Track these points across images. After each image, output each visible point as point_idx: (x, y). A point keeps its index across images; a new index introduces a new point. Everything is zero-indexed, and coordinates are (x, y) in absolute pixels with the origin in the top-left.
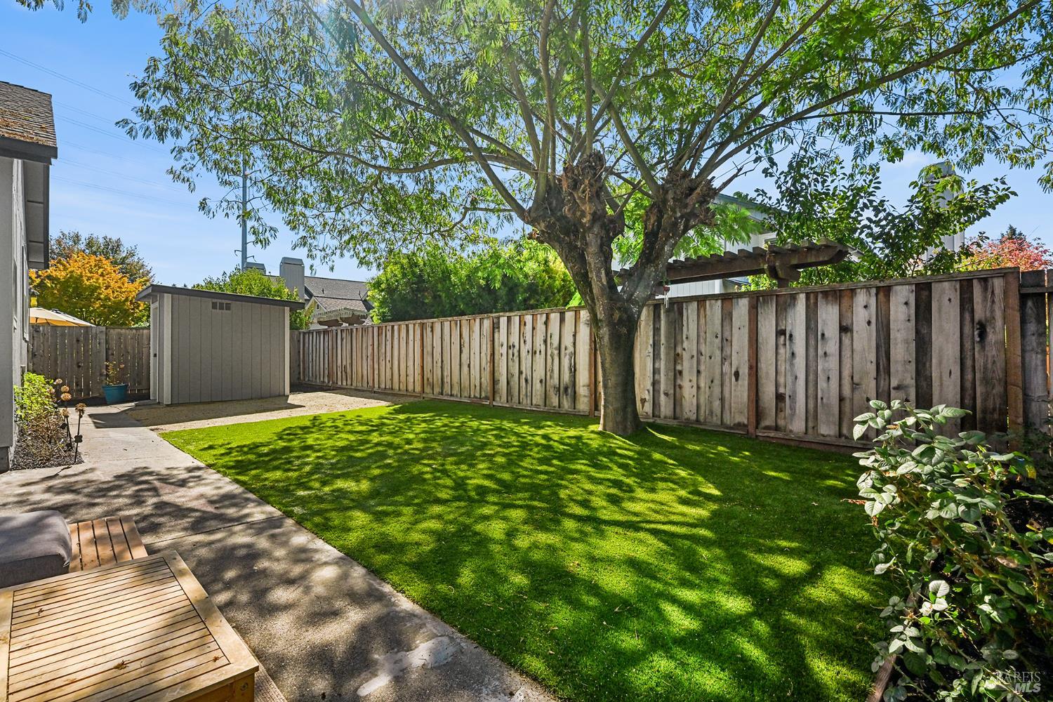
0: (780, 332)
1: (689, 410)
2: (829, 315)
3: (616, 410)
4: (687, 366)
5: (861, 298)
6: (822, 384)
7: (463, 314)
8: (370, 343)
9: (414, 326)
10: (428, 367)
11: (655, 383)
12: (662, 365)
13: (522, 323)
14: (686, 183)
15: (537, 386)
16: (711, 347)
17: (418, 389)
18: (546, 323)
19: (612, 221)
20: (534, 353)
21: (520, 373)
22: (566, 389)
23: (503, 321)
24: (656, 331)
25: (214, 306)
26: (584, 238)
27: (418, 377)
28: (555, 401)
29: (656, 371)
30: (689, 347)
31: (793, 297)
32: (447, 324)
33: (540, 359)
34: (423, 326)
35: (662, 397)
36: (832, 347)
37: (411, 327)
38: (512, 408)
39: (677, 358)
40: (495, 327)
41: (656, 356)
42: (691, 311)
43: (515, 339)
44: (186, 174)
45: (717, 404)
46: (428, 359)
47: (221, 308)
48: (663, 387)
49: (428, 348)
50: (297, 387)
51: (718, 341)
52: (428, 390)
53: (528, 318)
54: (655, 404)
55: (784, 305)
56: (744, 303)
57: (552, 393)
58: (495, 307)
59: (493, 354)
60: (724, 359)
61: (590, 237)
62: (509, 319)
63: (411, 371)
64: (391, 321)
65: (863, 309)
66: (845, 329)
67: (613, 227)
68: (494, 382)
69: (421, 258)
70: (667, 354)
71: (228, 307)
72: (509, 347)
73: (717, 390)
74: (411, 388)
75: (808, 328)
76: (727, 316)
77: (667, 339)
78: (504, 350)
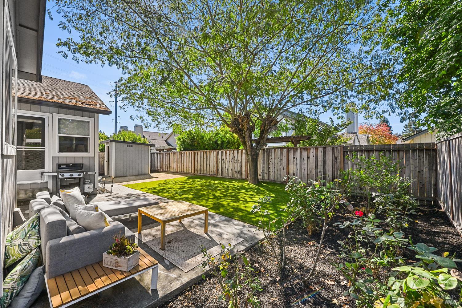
0: (294, 158)
1: (272, 177)
2: (305, 154)
3: (253, 178)
4: (271, 166)
5: (312, 150)
6: (303, 171)
7: (207, 149)
8: (176, 157)
10: (196, 165)
11: (263, 170)
12: (265, 166)
13: (226, 153)
14: (271, 119)
15: (231, 171)
16: (277, 161)
17: (193, 172)
18: (233, 153)
19: (252, 127)
20: (229, 162)
21: (225, 167)
22: (239, 172)
23: (220, 152)
24: (264, 156)
25: (128, 146)
26: (245, 133)
27: (193, 168)
28: (236, 176)
29: (263, 167)
30: (272, 161)
31: (297, 149)
32: (202, 152)
33: (231, 163)
34: (194, 153)
35: (265, 174)
36: (306, 162)
37: (190, 153)
38: (223, 178)
39: (269, 164)
40: (218, 154)
41: (263, 163)
42: (272, 152)
43: (224, 157)
44: (124, 107)
45: (279, 176)
46: (196, 163)
47: (130, 146)
48: (265, 171)
49: (196, 160)
50: (153, 171)
51: (279, 160)
52: (196, 172)
53: (228, 152)
54: (263, 176)
55: (295, 151)
56: (285, 150)
57: (235, 173)
58: (217, 147)
59: (217, 162)
60: (280, 164)
61: (246, 133)
62: (222, 151)
63: (190, 167)
64: (183, 150)
65: (312, 152)
66: (308, 158)
67: (252, 129)
68: (217, 170)
69: (193, 131)
70: (266, 163)
71: (132, 146)
72: (222, 160)
73: (279, 172)
74: (190, 171)
75: (300, 157)
76: (281, 153)
77: (266, 158)
78: (220, 161)
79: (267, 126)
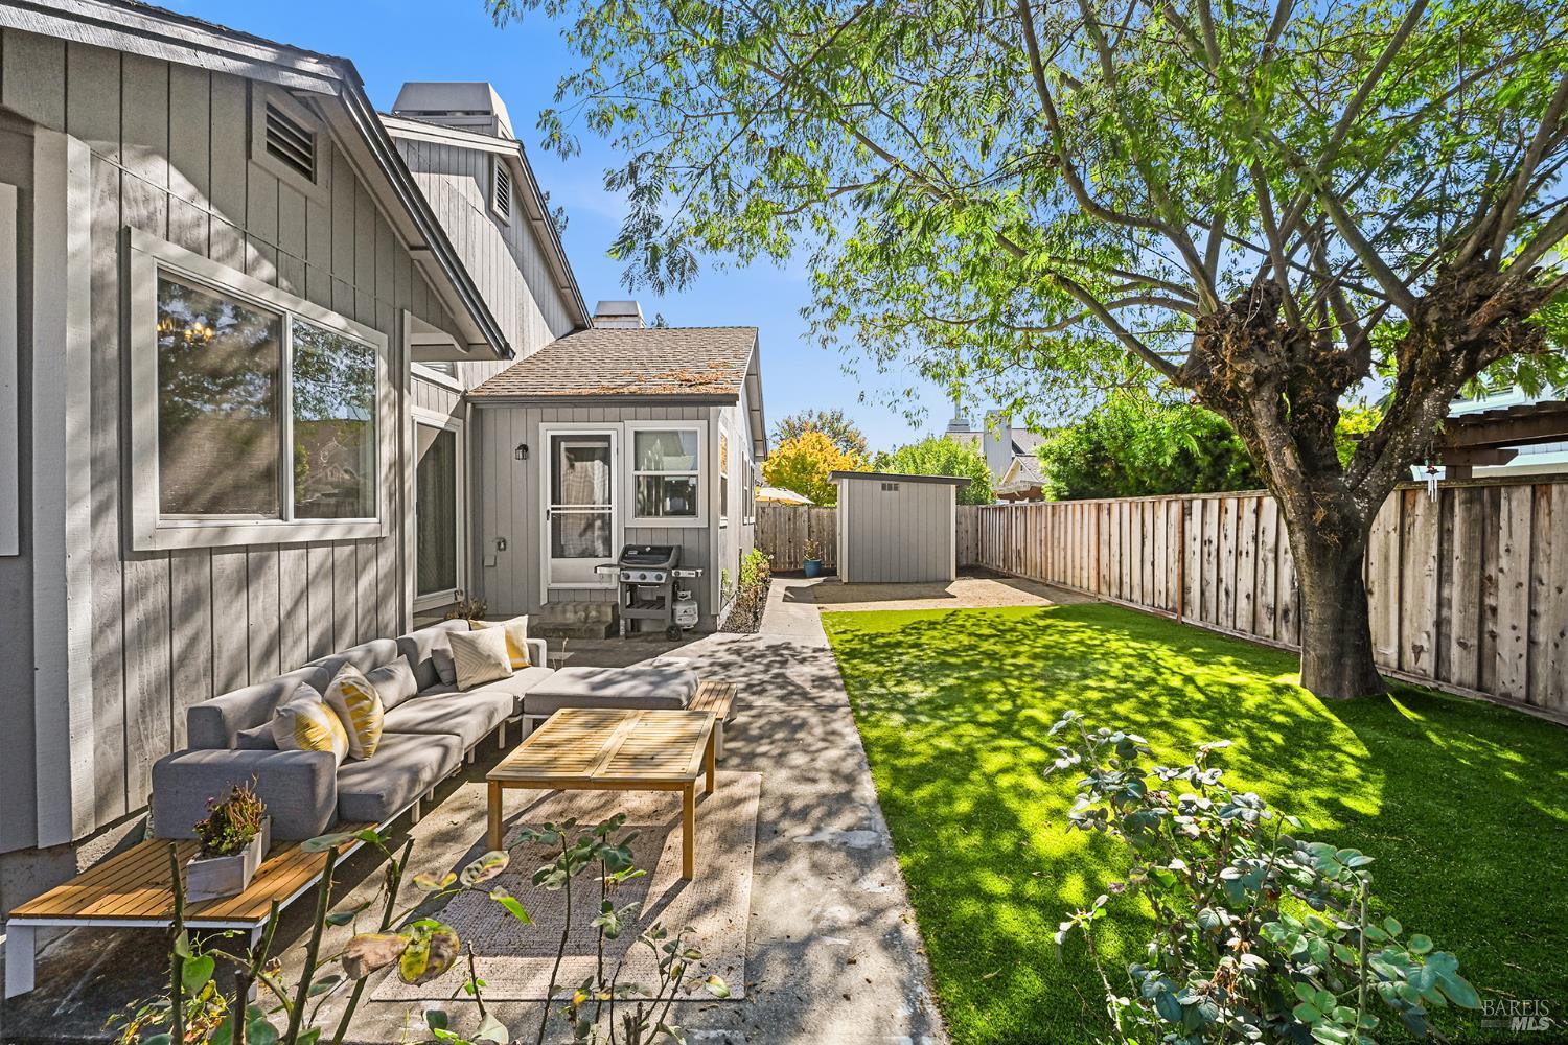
1: (1510, 678)
3: (1321, 659)
4: (1507, 600)
7: (1150, 493)
8: (1044, 525)
9: (1089, 505)
10: (1104, 560)
11: (1441, 623)
12: (1455, 592)
13: (1222, 510)
15: (1243, 603)
16: (1561, 570)
17: (1093, 587)
18: (1257, 512)
20: (1238, 554)
21: (1219, 580)
22: (1286, 612)
23: (1197, 505)
24: (1445, 534)
27: (1093, 573)
28: (1268, 628)
29: (1442, 603)
30: (1511, 566)
32: (1126, 506)
33: (1247, 564)
34: (1099, 508)
35: (1455, 651)
37: (1086, 507)
38: (1206, 630)
39: (1486, 584)
40: (1186, 513)
41: (1443, 578)
42: (1518, 502)
43: (1212, 532)
46: (1104, 551)
47: (890, 492)
48: (1455, 631)
49: (1104, 537)
50: (965, 571)
52: (1104, 589)
53: (1231, 503)
54: (1441, 658)
57: (1263, 614)
58: (1193, 483)
59: (1183, 551)
62: (1205, 502)
63: (1085, 565)
64: (1066, 498)
68: (1184, 589)
69: (1101, 417)
70: (1466, 576)
71: (896, 491)
72: (1204, 543)
74: (1085, 585)
77: (1468, 548)
78: (1197, 546)
79: (1438, 339)
